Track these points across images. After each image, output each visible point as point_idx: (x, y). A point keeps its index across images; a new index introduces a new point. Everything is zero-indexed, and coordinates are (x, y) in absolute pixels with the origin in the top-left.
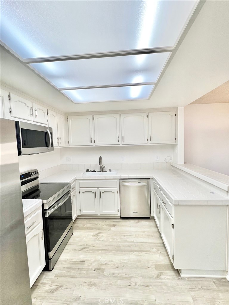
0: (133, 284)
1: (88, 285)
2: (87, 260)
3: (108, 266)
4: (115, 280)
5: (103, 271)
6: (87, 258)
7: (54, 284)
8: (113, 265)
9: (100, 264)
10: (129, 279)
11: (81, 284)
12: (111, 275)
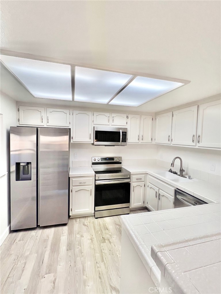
0: (98, 265)
1: (91, 238)
2: (109, 230)
3: (109, 244)
4: (99, 252)
5: (104, 242)
6: (110, 230)
7: (88, 223)
8: (111, 247)
9: (109, 239)
10: (103, 261)
11: (91, 234)
12: (102, 248)
